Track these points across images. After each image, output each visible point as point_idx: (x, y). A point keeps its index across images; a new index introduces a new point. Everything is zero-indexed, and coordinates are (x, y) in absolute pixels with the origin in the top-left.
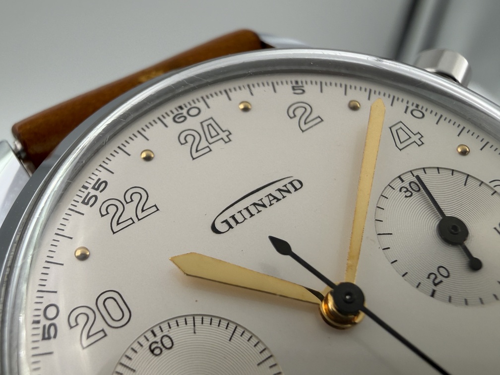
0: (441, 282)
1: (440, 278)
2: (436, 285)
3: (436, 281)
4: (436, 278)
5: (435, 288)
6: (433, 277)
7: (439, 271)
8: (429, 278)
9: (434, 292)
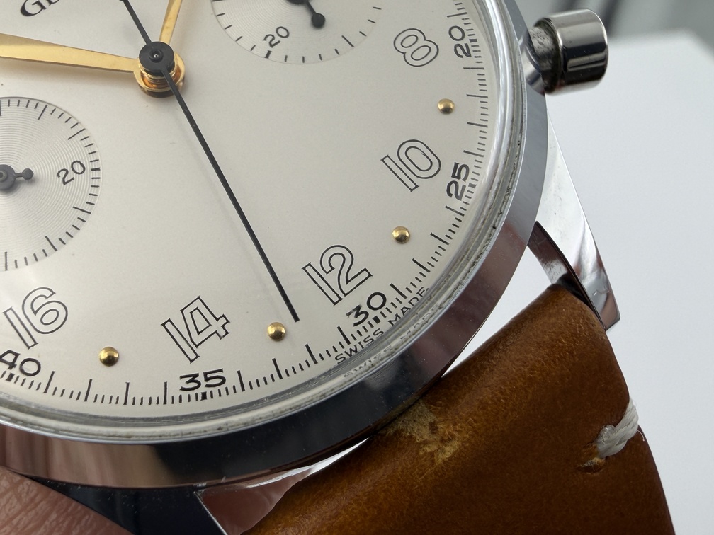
0: (279, 42)
1: (277, 38)
2: (272, 46)
3: (273, 43)
4: (274, 38)
5: (270, 49)
6: (270, 38)
7: (277, 32)
8: (265, 39)
9: (269, 53)
